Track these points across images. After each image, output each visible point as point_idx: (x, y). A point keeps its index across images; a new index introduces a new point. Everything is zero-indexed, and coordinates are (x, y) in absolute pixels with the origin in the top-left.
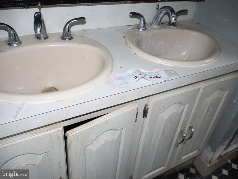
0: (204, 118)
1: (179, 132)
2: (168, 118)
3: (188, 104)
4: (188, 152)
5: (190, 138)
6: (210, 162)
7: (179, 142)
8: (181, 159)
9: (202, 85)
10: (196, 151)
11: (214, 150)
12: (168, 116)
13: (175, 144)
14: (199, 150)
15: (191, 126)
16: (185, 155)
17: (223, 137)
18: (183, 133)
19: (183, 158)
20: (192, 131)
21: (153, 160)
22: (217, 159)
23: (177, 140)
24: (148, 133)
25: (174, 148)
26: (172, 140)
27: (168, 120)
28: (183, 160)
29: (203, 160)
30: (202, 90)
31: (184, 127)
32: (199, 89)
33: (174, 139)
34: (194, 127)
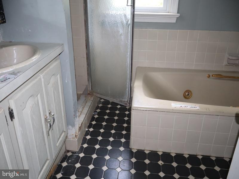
0: (55, 102)
1: (44, 121)
2: (31, 111)
3: (39, 94)
4: (59, 137)
5: (54, 121)
6: (76, 136)
7: (48, 130)
8: (56, 146)
9: (41, 76)
10: (63, 134)
11: (73, 125)
12: (30, 110)
13: (47, 133)
14: (65, 132)
15: (50, 112)
16: (58, 142)
17: (73, 111)
18: (47, 120)
19: (57, 145)
20: (52, 115)
21: (38, 157)
22: (79, 132)
23: (46, 129)
24: (22, 132)
25: (47, 137)
26: (43, 131)
27: (32, 113)
28: (59, 146)
29: (72, 139)
30: (43, 80)
31: (46, 115)
32: (40, 79)
33: (44, 130)
34: (52, 112)
